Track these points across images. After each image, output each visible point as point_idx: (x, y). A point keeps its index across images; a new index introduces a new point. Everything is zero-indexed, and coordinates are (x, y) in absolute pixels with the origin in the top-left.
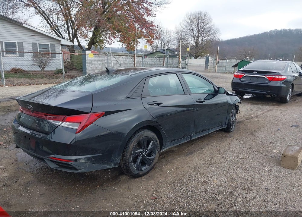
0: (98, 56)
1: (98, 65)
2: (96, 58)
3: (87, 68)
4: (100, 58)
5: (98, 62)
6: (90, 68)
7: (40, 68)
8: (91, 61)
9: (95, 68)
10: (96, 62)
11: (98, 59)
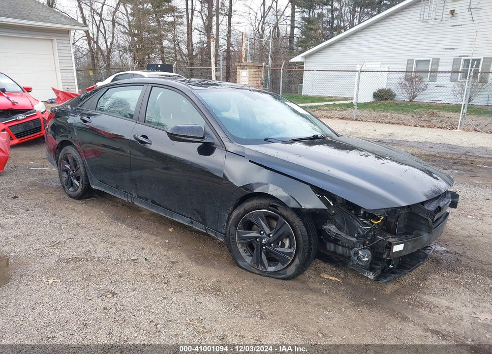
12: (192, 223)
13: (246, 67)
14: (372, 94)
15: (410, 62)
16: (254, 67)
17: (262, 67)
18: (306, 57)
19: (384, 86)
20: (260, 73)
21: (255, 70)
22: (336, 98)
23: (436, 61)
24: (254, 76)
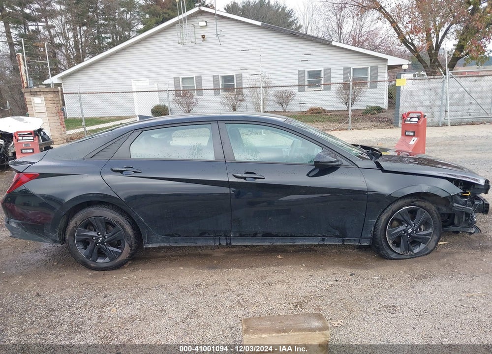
0: (427, 81)
1: (426, 97)
2: (421, 86)
3: (401, 105)
4: (432, 85)
5: (427, 92)
6: (407, 104)
7: (346, 106)
8: (412, 92)
9: (417, 104)
10: (421, 93)
11: (427, 86)
12: (323, 240)
13: (39, 93)
14: (150, 110)
15: (176, 79)
16: (51, 93)
17: (58, 91)
18: (62, 78)
19: (157, 103)
20: (57, 99)
21: (52, 96)
22: (109, 117)
23: (199, 78)
24: (52, 102)
